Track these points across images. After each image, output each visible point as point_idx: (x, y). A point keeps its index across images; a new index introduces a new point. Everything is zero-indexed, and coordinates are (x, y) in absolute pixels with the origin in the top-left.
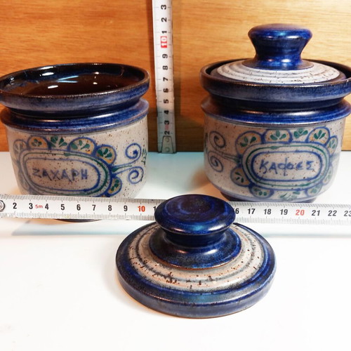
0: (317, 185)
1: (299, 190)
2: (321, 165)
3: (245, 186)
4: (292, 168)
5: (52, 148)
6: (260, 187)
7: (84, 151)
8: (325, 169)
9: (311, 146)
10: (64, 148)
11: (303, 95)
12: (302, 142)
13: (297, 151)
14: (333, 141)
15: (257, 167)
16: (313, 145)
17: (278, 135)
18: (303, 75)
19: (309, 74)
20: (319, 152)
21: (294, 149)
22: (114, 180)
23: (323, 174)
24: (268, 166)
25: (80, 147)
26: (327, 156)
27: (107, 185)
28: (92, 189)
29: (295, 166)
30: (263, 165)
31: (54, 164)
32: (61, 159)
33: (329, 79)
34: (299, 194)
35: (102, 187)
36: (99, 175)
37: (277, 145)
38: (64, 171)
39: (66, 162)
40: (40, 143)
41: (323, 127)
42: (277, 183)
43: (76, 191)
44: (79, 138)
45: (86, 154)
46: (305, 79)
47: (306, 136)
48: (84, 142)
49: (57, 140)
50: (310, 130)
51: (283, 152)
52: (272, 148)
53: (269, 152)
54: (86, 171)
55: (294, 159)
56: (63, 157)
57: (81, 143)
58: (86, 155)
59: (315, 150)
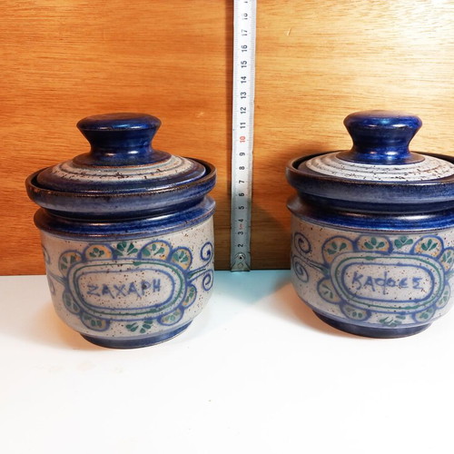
0: (428, 309)
1: (403, 313)
2: (433, 283)
3: (335, 303)
4: (394, 286)
5: (119, 257)
6: (353, 306)
7: (157, 257)
8: (439, 289)
9: (417, 259)
10: (134, 255)
11: (405, 195)
12: (406, 254)
13: (399, 265)
14: (449, 254)
15: (348, 280)
16: (421, 257)
17: (374, 242)
18: (407, 171)
19: (415, 170)
20: (430, 267)
21: (395, 261)
22: (189, 289)
23: (437, 295)
24: (363, 280)
25: (153, 253)
26: (441, 272)
27: (182, 295)
28: (164, 303)
29: (397, 283)
30: (356, 279)
31: (120, 277)
32: (129, 270)
33: (442, 177)
34: (404, 318)
35: (176, 299)
36: (174, 284)
37: (374, 255)
38: (132, 285)
39: (134, 273)
40: (102, 253)
41: (433, 236)
42: (374, 303)
43: (146, 308)
44: (153, 242)
45: (160, 260)
46: (410, 175)
47: (411, 246)
48: (159, 246)
49: (125, 246)
50: (416, 238)
51: (382, 264)
52: (368, 258)
53: (363, 263)
54: (159, 281)
55: (396, 274)
56: (132, 267)
57: (154, 248)
58: (159, 262)
59: (424, 265)
